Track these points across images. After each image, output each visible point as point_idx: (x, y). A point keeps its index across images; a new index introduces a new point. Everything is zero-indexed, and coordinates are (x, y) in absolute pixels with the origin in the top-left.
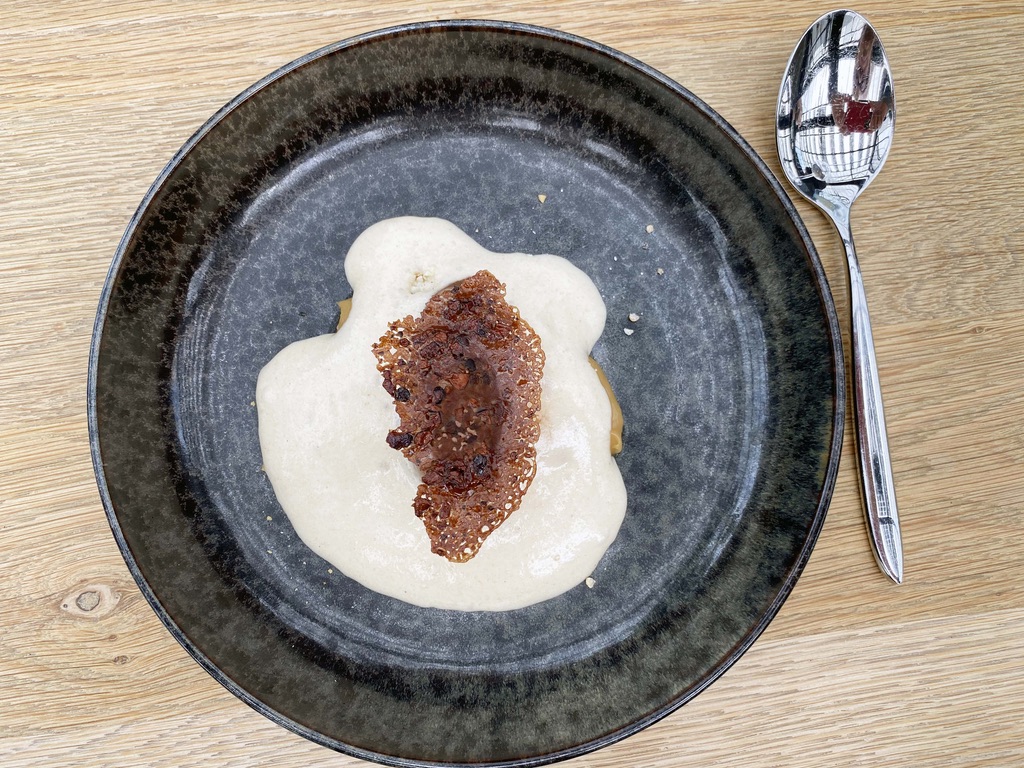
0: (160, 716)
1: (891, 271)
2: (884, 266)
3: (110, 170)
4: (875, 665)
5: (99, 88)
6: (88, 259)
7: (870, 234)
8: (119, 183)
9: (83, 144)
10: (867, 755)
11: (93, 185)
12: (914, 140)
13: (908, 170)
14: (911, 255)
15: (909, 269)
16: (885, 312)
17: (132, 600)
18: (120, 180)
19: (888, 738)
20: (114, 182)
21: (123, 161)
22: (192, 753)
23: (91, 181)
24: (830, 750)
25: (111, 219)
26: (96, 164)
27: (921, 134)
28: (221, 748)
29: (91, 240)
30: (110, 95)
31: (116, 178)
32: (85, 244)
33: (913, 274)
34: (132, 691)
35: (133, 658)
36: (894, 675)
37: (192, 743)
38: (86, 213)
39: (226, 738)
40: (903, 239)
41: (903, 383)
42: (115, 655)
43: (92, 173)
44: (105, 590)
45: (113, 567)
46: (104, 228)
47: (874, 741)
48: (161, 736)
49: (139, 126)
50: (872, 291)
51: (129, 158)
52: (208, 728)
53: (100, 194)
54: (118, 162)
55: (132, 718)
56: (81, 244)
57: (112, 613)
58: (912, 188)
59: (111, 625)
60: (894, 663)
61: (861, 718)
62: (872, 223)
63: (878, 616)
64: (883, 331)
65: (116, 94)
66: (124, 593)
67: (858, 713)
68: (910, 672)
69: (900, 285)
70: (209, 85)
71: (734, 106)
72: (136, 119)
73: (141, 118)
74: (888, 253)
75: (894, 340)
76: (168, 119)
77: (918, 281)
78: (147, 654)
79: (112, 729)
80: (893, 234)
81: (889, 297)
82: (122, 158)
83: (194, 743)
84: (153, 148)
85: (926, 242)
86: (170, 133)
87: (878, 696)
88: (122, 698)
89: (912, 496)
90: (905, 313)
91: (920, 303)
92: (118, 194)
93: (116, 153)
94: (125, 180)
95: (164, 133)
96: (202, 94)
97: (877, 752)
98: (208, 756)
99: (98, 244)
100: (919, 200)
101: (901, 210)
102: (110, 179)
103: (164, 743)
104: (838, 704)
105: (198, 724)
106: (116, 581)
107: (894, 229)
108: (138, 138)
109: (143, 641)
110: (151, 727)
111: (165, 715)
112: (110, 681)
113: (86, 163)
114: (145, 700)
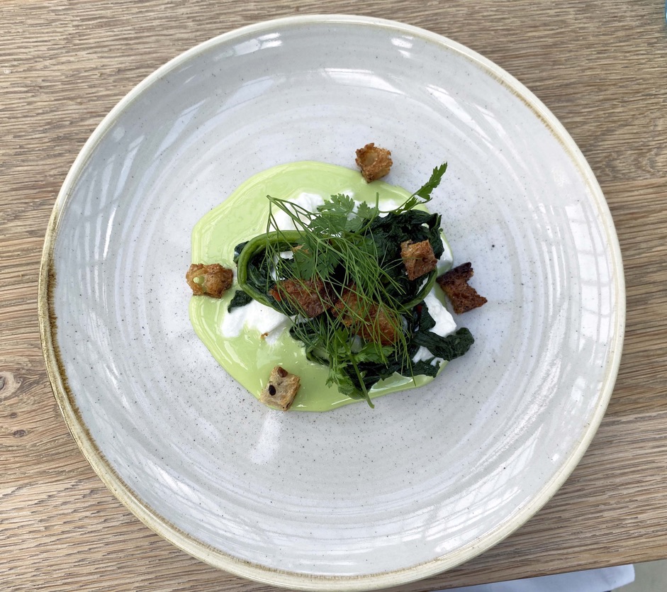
0: (50, 480)
1: (637, 140)
2: (631, 136)
3: (30, 52)
4: (635, 446)
6: (9, 118)
7: (620, 112)
8: (36, 62)
9: (10, 32)
11: (15, 63)
12: (650, 44)
13: (647, 66)
14: (652, 128)
15: (651, 139)
16: (633, 170)
17: (31, 384)
18: (38, 60)
19: (648, 505)
20: (32, 61)
21: (41, 46)
22: (75, 511)
23: (15, 60)
24: (601, 514)
25: (29, 88)
26: (19, 48)
27: (656, 40)
28: (99, 507)
29: (13, 104)
31: (34, 58)
32: (8, 106)
33: (654, 143)
34: (27, 459)
35: (29, 432)
36: (651, 453)
37: (75, 503)
38: (9, 83)
39: (104, 499)
40: (645, 116)
41: (648, 224)
42: (15, 429)
43: (16, 54)
44: (9, 376)
45: (17, 358)
46: (23, 95)
47: (637, 507)
48: (49, 496)
49: (54, 21)
50: (622, 155)
51: (45, 43)
52: (88, 491)
53: (22, 70)
54: (37, 46)
55: (26, 481)
56: (4, 107)
57: (15, 394)
58: (650, 79)
59: (12, 404)
60: (651, 444)
62: (621, 104)
63: (636, 406)
64: (631, 185)
66: (25, 379)
67: (623, 485)
69: (644, 151)
71: (513, 17)
72: (53, 16)
73: (56, 15)
74: (634, 127)
75: (642, 192)
76: (77, 16)
77: (658, 148)
78: (41, 429)
79: (9, 491)
80: (637, 113)
81: (635, 160)
82: (40, 44)
83: (77, 502)
84: (65, 37)
85: (663, 119)
86: (78, 26)
87: (638, 471)
88: (19, 465)
89: (660, 312)
90: (649, 172)
91: (660, 164)
92: (36, 70)
93: (35, 40)
94: (41, 60)
95: (74, 26)
97: (639, 516)
98: (88, 514)
99: (17, 107)
100: (656, 88)
101: (643, 95)
102: (30, 59)
103: (53, 502)
104: (607, 477)
105: (80, 487)
106: (18, 369)
107: (638, 109)
108: (53, 29)
109: (38, 418)
110: (42, 489)
111: (54, 480)
112: (9, 451)
113: (10, 46)
114: (39, 466)
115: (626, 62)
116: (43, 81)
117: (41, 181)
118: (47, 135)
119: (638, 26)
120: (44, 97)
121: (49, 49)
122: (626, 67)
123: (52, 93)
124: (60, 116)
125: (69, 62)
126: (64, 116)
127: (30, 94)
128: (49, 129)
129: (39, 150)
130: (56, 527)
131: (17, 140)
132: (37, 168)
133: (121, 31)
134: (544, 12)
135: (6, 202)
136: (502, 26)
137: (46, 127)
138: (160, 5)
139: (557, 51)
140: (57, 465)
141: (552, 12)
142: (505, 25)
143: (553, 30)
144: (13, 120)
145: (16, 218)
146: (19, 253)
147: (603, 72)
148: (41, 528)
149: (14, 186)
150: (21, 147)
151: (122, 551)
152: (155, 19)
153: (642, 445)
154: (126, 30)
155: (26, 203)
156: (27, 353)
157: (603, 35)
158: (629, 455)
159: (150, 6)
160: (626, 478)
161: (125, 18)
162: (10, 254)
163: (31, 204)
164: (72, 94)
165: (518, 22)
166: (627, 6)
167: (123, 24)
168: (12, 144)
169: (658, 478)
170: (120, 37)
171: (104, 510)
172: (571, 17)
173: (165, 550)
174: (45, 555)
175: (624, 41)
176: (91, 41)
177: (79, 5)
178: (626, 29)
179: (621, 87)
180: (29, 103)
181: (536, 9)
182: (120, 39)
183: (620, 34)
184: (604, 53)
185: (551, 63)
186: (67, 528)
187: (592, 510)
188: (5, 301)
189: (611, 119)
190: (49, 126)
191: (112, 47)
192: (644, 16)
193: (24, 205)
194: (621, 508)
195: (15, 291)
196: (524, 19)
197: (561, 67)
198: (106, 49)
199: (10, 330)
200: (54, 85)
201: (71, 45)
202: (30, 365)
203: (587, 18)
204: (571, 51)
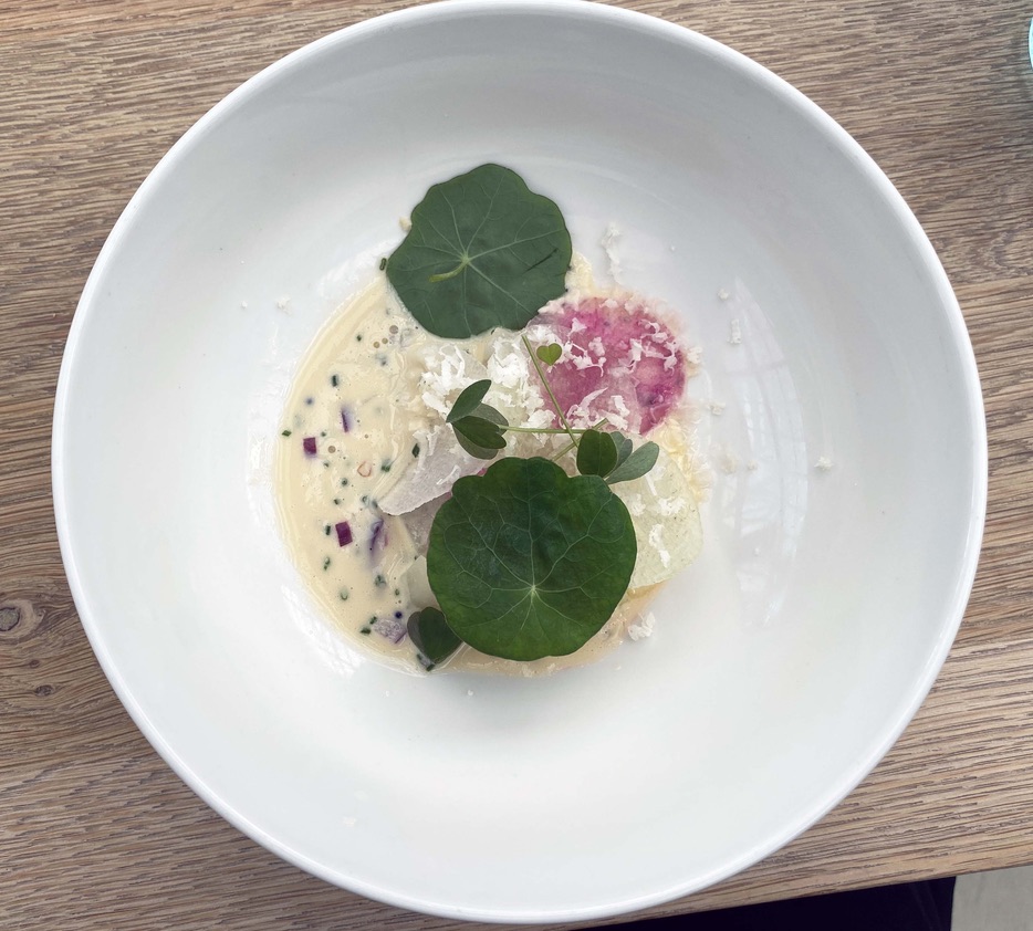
0: (91, 759)
1: (975, 220)
2: (966, 214)
3: (40, 114)
4: (973, 694)
5: (29, 21)
6: (13, 217)
7: (947, 177)
8: (51, 129)
9: (9, 85)
10: (968, 805)
11: (19, 132)
12: (994, 66)
13: (990, 102)
14: (998, 200)
15: (997, 217)
16: (969, 268)
17: (58, 618)
19: (992, 785)
20: (45, 128)
21: (56, 104)
22: (130, 803)
23: (19, 127)
24: (920, 799)
25: (41, 170)
26: (24, 108)
27: (1005, 60)
28: (164, 799)
29: (17, 195)
30: (42, 29)
31: (47, 123)
32: (9, 199)
33: (1001, 224)
34: (57, 728)
35: (58, 689)
37: (129, 793)
38: (11, 163)
39: (171, 786)
40: (988, 182)
41: (993, 351)
42: (37, 684)
43: (22, 117)
44: (26, 606)
45: (36, 579)
46: (32, 181)
47: (975, 788)
48: (91, 782)
49: (74, 65)
50: (952, 244)
51: (63, 100)
52: (149, 774)
53: (28, 142)
54: (50, 105)
55: (56, 761)
56: (4, 200)
57: (35, 633)
58: (996, 122)
59: (33, 647)
61: (957, 760)
62: (949, 164)
63: (974, 634)
64: (968, 291)
65: (49, 28)
66: (49, 610)
67: (953, 754)
68: (1016, 703)
69: (985, 237)
70: (157, 17)
71: (778, 32)
72: (72, 57)
73: (77, 55)
74: (970, 200)
75: (982, 301)
76: (108, 56)
77: (1008, 231)
78: (76, 683)
79: (31, 775)
80: (975, 176)
81: (973, 251)
82: (55, 101)
83: (132, 791)
84: (91, 89)
85: (1015, 186)
86: (110, 71)
87: (977, 733)
88: (44, 737)
89: (1012, 488)
90: (994, 269)
91: (1011, 257)
92: (50, 142)
93: (46, 95)
94: (58, 125)
95: (104, 72)
96: (149, 27)
97: (979, 801)
98: (148, 807)
99: (24, 199)
100: (1005, 136)
101: (984, 149)
102: (40, 125)
103: (96, 791)
104: (929, 742)
105: (135, 768)
106: (39, 596)
107: (976, 171)
108: (73, 78)
109: (70, 668)
110: (80, 772)
111: (97, 758)
112: (30, 717)
113: (12, 106)
114: (74, 739)
115: (957, 96)
116: (61, 157)
117: (64, 311)
118: (70, 240)
119: (976, 39)
120: (64, 182)
121: (68, 109)
122: (958, 105)
123: (75, 175)
124: (89, 212)
125: (100, 127)
126: (94, 211)
127: (43, 180)
128: (73, 231)
129: (59, 264)
130: (101, 828)
131: (25, 250)
132: (57, 292)
133: (176, 77)
134: (827, 22)
135: (13, 344)
136: (761, 46)
137: (68, 229)
138: (232, 34)
139: (848, 84)
140: (100, 737)
141: (840, 22)
142: (765, 45)
143: (841, 49)
144: (18, 220)
145: (29, 368)
146: (35, 421)
147: (920, 114)
148: (80, 830)
149: (24, 320)
150: (32, 260)
151: (199, 861)
152: (227, 56)
153: (982, 693)
154: (182, 76)
155: (41, 345)
156: (51, 571)
157: (921, 54)
158: (963, 708)
159: (220, 36)
160: (959, 743)
161: (180, 56)
162: (21, 423)
163: (50, 347)
164: (106, 177)
165: (786, 40)
166: (959, 7)
167: (179, 65)
168: (17, 256)
169: (1009, 743)
170: (174, 86)
171: (172, 801)
172: (870, 28)
173: (262, 860)
174: (87, 869)
175: (954, 64)
176: (132, 93)
177: (111, 39)
178: (958, 44)
179: (949, 136)
180: (42, 193)
181: (814, 17)
182: (174, 90)
183: (948, 52)
184: (923, 84)
185: (839, 103)
186: (118, 829)
187: (907, 792)
188: (16, 494)
189: (933, 188)
190: (72, 228)
191: (161, 103)
192: (986, 21)
193: (40, 349)
194: (951, 790)
195: (30, 478)
196: (795, 35)
197: (854, 108)
198: (154, 106)
199: (24, 537)
200: (78, 164)
201: (101, 99)
202: (56, 589)
203: (895, 28)
204: (869, 83)
